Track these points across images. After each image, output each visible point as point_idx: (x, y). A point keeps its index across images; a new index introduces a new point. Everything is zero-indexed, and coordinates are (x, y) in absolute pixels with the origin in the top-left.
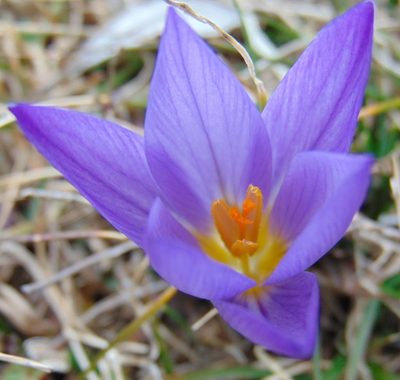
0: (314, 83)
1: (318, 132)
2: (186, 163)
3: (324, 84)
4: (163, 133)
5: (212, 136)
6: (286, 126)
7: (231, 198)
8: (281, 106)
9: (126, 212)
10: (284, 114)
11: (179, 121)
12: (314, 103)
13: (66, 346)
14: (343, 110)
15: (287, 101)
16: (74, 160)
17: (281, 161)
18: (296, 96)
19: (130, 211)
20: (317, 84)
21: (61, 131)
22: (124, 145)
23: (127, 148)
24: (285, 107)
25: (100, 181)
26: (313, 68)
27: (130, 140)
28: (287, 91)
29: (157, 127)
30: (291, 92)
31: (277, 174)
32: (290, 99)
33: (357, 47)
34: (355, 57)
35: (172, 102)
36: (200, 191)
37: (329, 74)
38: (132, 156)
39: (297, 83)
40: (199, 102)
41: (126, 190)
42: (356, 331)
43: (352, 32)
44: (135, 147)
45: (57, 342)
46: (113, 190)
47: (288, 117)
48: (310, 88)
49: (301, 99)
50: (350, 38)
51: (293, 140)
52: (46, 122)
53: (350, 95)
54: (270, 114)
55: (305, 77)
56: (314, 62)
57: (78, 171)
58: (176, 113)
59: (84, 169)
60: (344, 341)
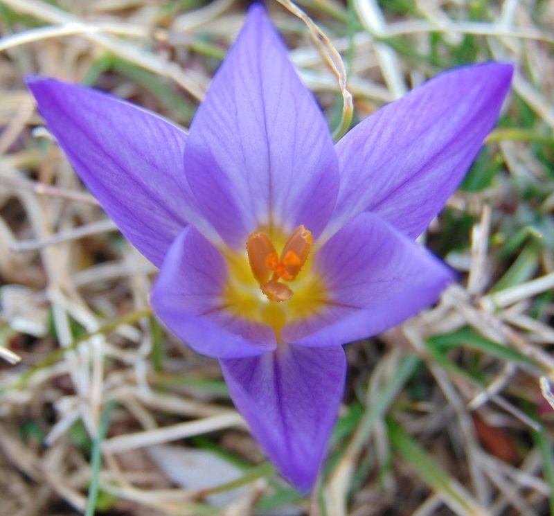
0: (415, 124)
1: (402, 178)
2: (233, 170)
3: (427, 129)
4: (213, 133)
5: (274, 146)
6: (366, 159)
7: (277, 219)
8: (367, 138)
9: (147, 211)
10: (368, 147)
11: (237, 122)
12: (408, 145)
13: (48, 305)
14: (441, 167)
15: (375, 134)
16: (97, 144)
17: (349, 195)
18: (388, 133)
19: (151, 209)
20: (418, 126)
21: (89, 109)
22: (164, 136)
23: (166, 140)
24: (372, 139)
25: (124, 170)
26: (418, 109)
27: (173, 134)
28: (379, 124)
29: (208, 127)
30: (384, 126)
31: (340, 208)
32: (380, 134)
33: (479, 105)
34: (472, 115)
35: (234, 101)
36: (243, 203)
37: (436, 120)
38: (170, 149)
39: (394, 120)
40: (267, 108)
41: (153, 185)
42: (383, 384)
43: (478, 88)
44: (176, 141)
45: (39, 298)
46: (137, 183)
47: (371, 152)
48: (408, 128)
49: (393, 136)
50: (474, 92)
51: (371, 177)
52: (71, 99)
53: (454, 154)
54: (351, 142)
55: (404, 116)
56: (422, 104)
57: (98, 157)
58: (236, 114)
59: (107, 155)
60: (366, 385)
